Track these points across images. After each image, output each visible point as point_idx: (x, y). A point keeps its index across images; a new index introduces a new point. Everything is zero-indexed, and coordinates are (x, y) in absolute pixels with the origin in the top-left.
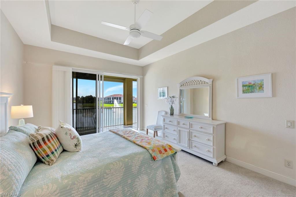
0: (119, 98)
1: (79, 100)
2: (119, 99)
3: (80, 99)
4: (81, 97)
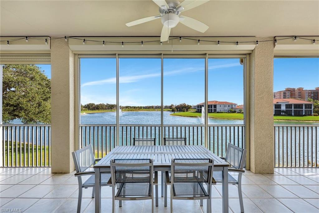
0: (213, 105)
1: (173, 108)
2: (213, 107)
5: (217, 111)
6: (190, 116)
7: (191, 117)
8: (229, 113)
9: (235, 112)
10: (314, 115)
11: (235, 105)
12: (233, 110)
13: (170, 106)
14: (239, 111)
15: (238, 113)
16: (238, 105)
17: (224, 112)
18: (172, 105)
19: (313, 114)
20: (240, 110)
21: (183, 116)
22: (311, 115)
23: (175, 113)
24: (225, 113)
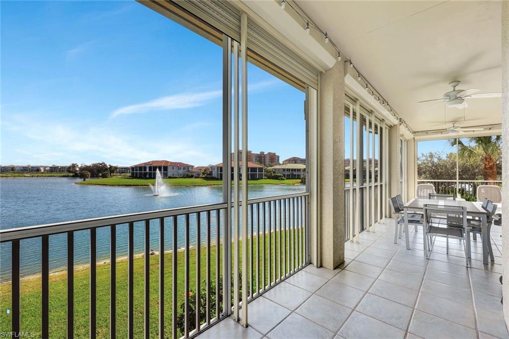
0: (162, 167)
1: (77, 171)
2: (162, 170)
3: (78, 169)
4: (79, 166)
5: (169, 175)
6: (124, 184)
7: (126, 185)
8: (185, 178)
9: (192, 177)
10: (265, 179)
11: (192, 167)
12: (190, 174)
13: (69, 168)
14: (197, 176)
15: (196, 177)
16: (196, 166)
17: (178, 176)
18: (74, 166)
19: (264, 177)
20: (198, 174)
21: (110, 185)
22: (262, 179)
23: (86, 179)
24: (179, 178)
